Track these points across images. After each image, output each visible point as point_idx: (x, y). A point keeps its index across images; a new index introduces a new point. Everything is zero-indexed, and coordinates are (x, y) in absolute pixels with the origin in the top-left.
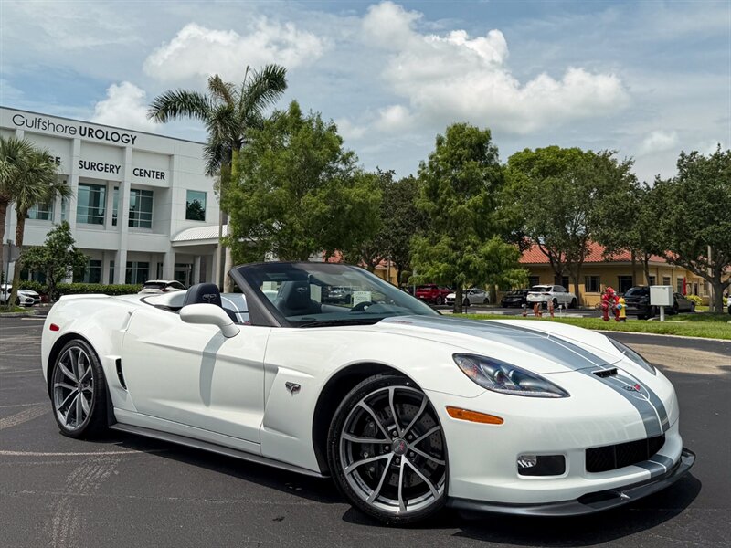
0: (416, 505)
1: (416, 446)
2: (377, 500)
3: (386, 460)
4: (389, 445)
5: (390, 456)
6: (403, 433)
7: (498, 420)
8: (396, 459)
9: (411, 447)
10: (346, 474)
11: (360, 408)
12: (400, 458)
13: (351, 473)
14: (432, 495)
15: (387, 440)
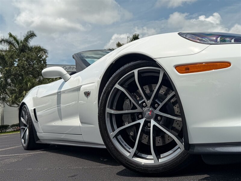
0: (167, 158)
1: (160, 110)
2: (136, 155)
3: (139, 124)
4: (141, 113)
5: (142, 121)
6: (149, 102)
7: (225, 64)
8: (147, 123)
9: (157, 112)
10: (112, 138)
12: (150, 122)
13: (116, 136)
14: (179, 148)
15: (139, 110)
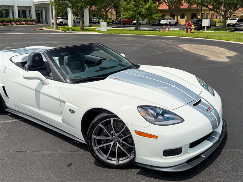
2: (108, 159)
3: (111, 145)
5: (112, 143)
6: (117, 134)
8: (115, 144)
9: (121, 140)
10: (95, 150)
11: (99, 126)
14: (129, 158)
15: (111, 138)
